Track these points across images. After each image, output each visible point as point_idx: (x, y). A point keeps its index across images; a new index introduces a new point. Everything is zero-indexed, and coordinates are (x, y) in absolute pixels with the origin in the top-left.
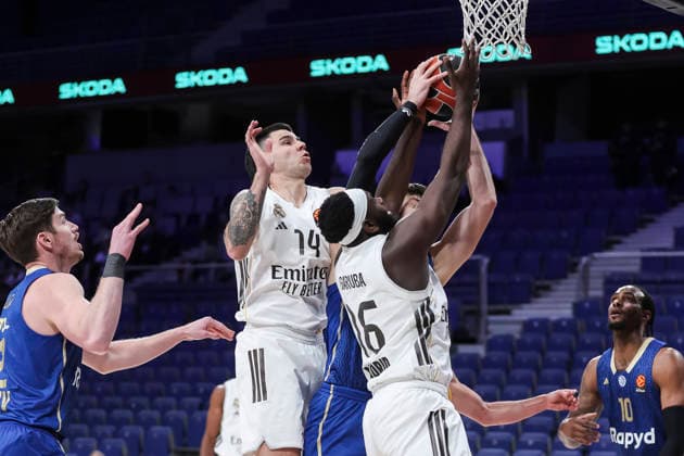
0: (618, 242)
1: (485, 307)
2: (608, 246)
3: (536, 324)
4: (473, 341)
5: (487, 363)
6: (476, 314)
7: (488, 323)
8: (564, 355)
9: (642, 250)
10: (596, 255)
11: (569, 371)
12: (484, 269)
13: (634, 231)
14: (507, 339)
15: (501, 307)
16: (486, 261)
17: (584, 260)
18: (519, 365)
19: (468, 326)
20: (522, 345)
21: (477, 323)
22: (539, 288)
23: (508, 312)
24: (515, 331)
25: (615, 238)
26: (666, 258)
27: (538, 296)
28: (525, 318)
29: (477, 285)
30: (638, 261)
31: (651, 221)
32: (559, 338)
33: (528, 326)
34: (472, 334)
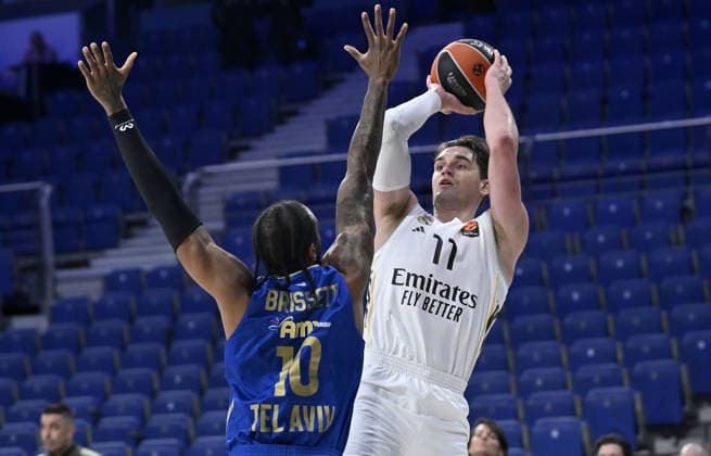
0: (247, 148)
1: (50, 258)
2: (232, 155)
3: (123, 278)
4: (34, 310)
5: (48, 341)
6: (39, 269)
7: (56, 281)
8: (161, 321)
9: (279, 157)
10: (209, 169)
11: (168, 344)
12: (44, 202)
13: (270, 130)
14: (80, 303)
15: (74, 257)
16: (48, 190)
17: (191, 177)
18: (94, 340)
19: (25, 289)
20: (101, 310)
21: (41, 284)
22: (130, 224)
23: (85, 264)
24: (93, 291)
25: (244, 142)
26: (313, 166)
27: (128, 236)
28: (108, 270)
29: (35, 226)
30: (274, 174)
31: (294, 114)
32: (154, 297)
33: (111, 282)
34: (33, 301)
